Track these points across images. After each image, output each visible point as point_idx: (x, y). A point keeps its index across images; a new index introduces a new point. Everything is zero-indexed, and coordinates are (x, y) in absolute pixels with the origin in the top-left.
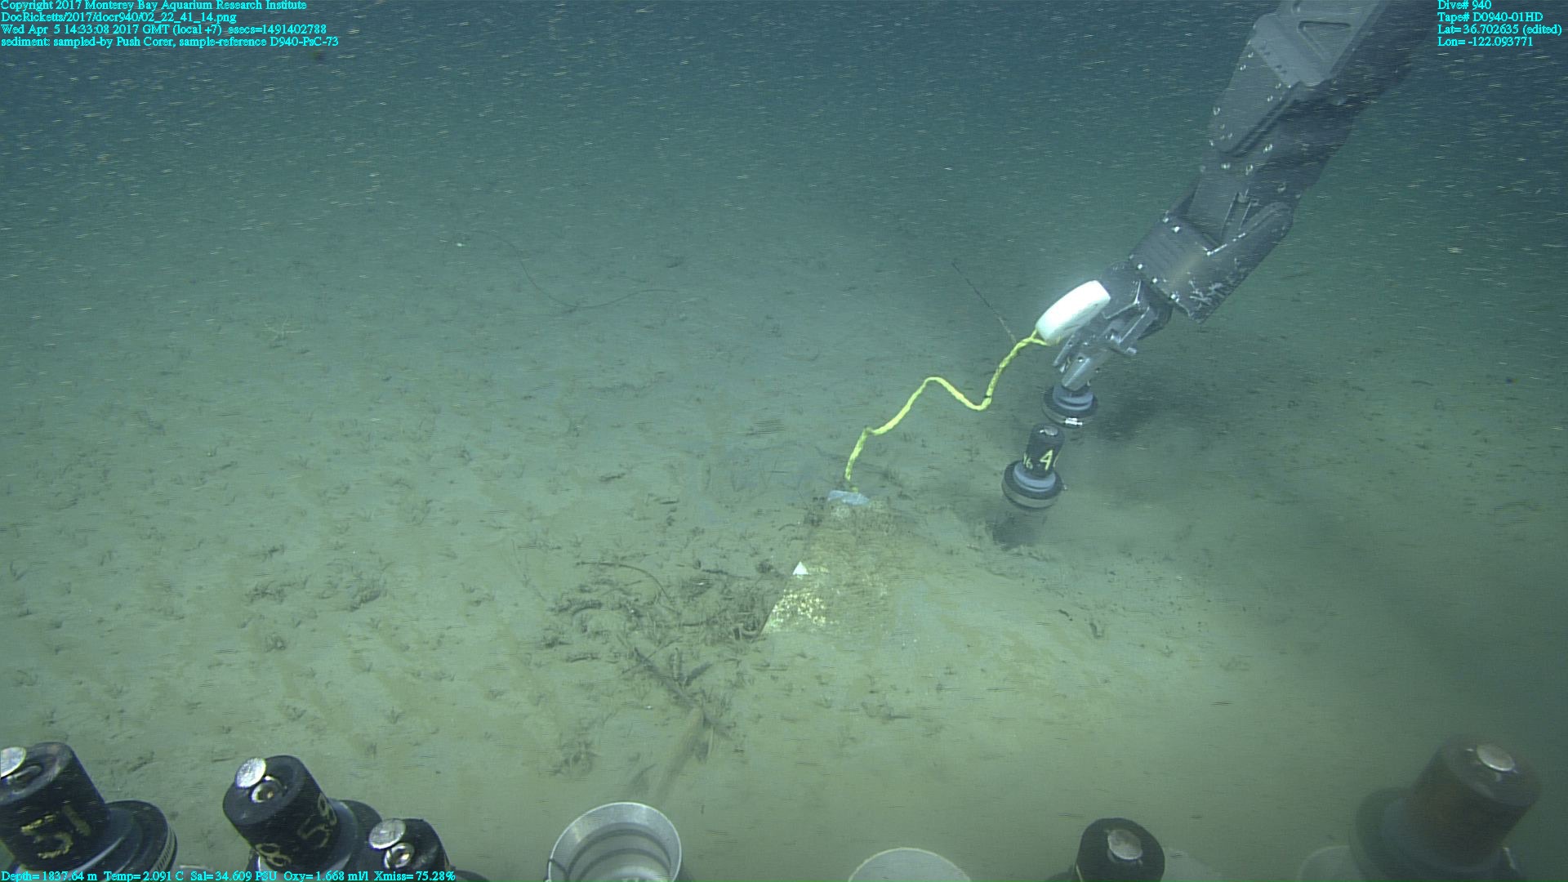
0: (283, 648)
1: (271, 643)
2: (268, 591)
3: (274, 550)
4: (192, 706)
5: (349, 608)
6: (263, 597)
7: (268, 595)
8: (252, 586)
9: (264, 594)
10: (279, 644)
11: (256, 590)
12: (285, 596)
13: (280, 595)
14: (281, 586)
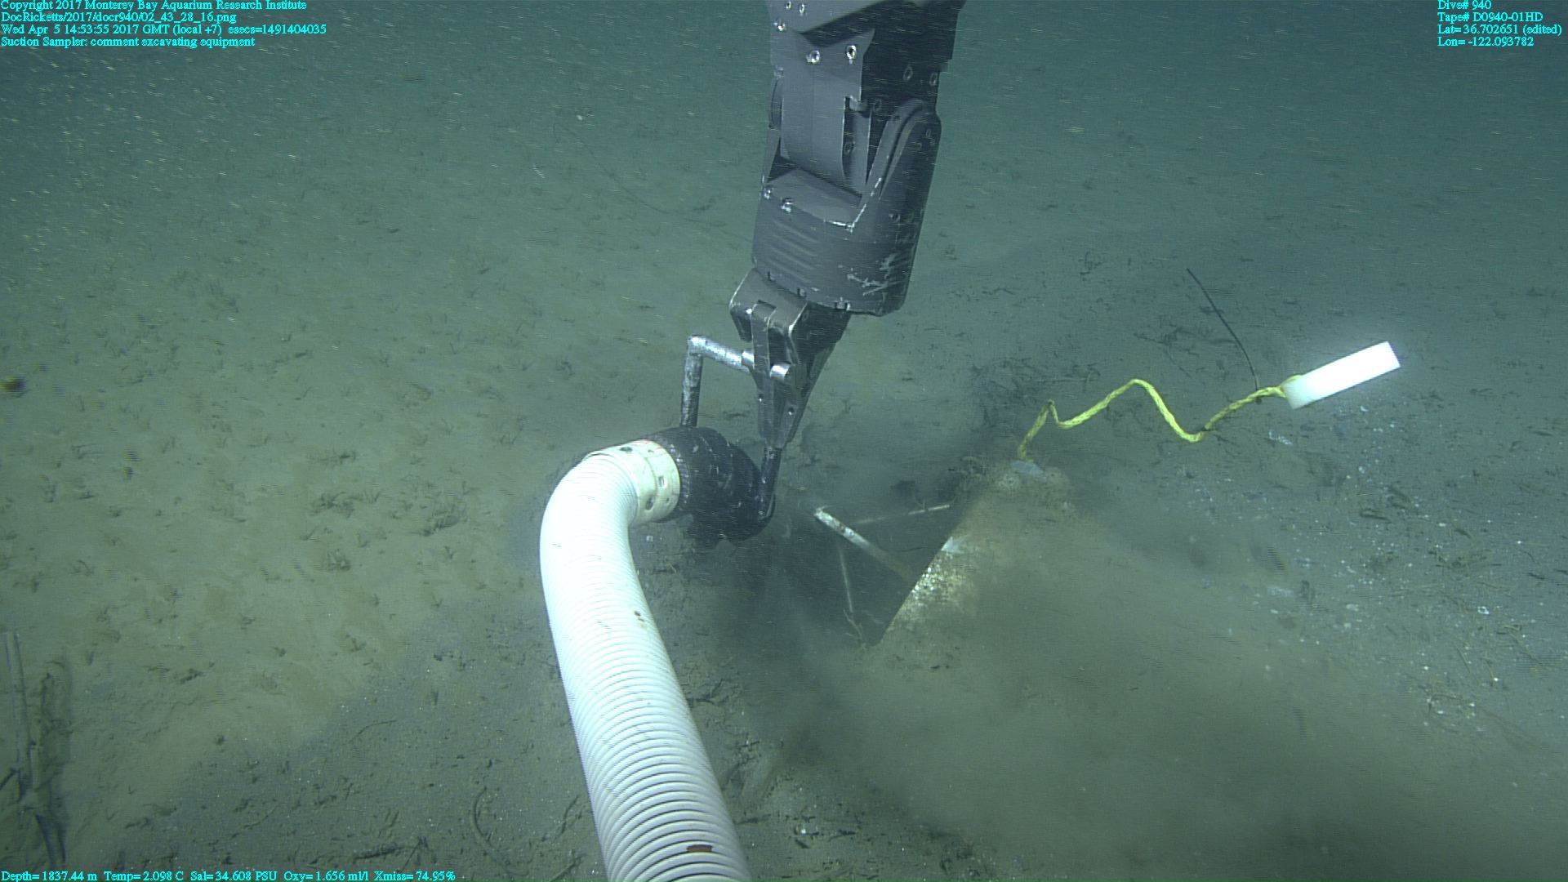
0: (347, 567)
1: (334, 562)
2: (335, 502)
3: (344, 457)
4: (246, 622)
5: (422, 532)
6: (329, 508)
7: (335, 507)
8: (319, 494)
9: (331, 505)
10: (343, 564)
11: (323, 499)
12: (353, 510)
13: (348, 508)
14: (351, 498)
